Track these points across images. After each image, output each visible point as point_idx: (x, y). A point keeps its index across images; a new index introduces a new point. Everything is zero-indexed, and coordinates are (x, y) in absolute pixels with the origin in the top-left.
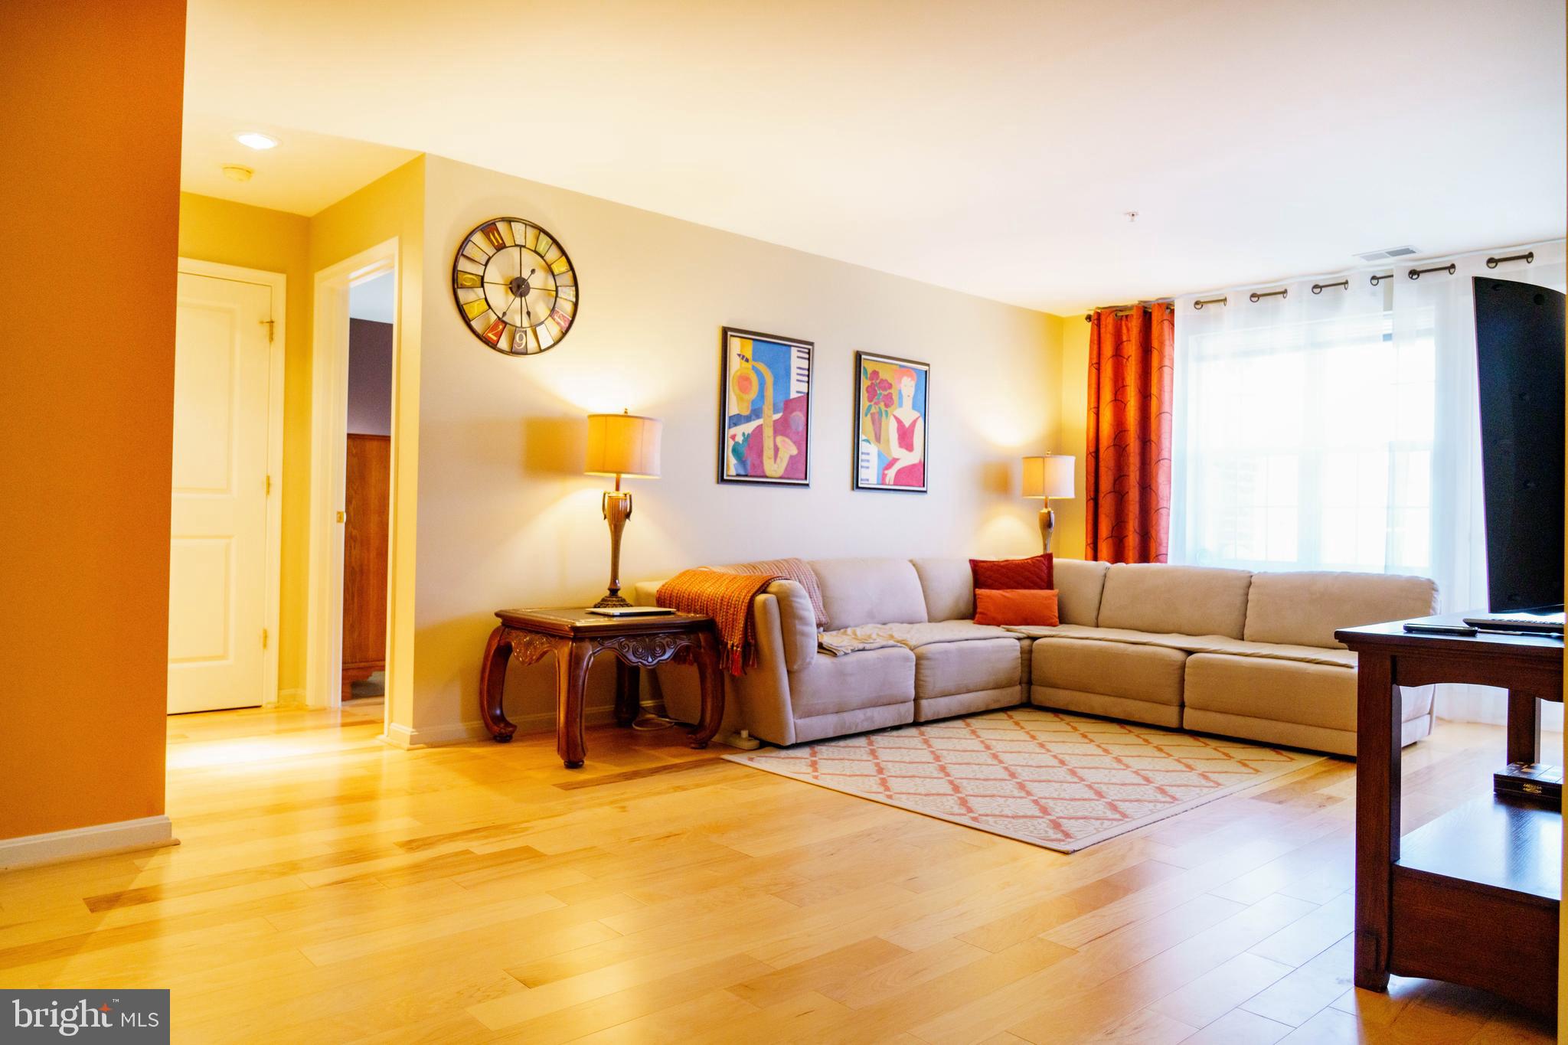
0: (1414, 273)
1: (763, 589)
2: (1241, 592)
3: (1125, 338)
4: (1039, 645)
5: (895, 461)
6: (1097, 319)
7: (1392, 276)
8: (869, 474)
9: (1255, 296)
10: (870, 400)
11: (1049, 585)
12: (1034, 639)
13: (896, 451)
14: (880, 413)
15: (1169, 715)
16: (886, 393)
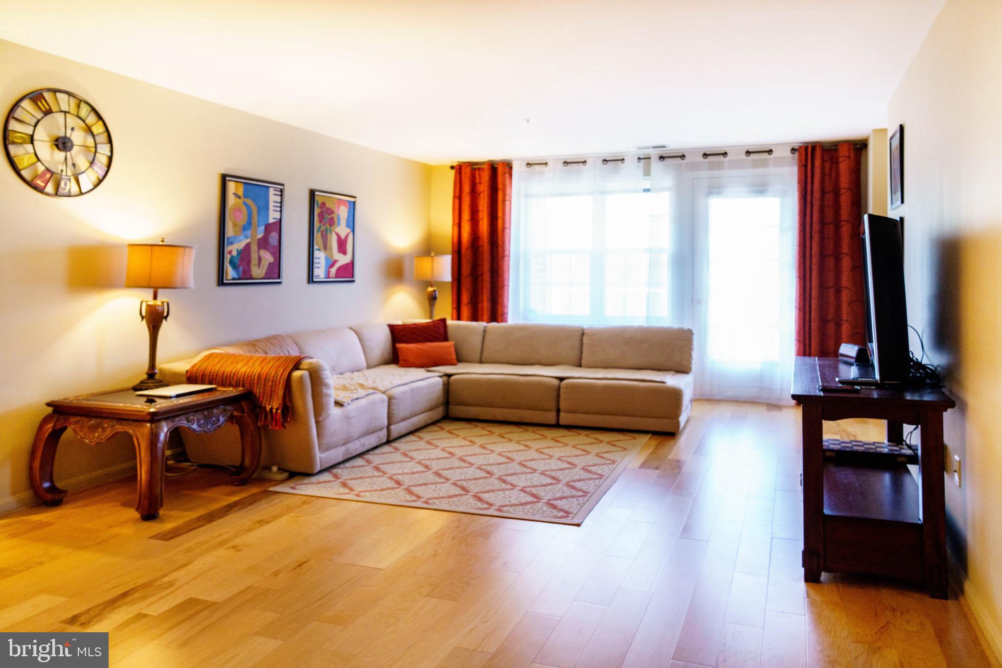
0: (662, 158)
1: (297, 367)
2: (578, 339)
3: (478, 181)
4: (454, 379)
5: (335, 262)
6: (459, 169)
7: (650, 158)
8: (320, 272)
9: (565, 163)
10: (320, 222)
11: (446, 338)
12: (449, 376)
13: (337, 255)
14: (326, 230)
15: (551, 418)
16: (330, 217)
